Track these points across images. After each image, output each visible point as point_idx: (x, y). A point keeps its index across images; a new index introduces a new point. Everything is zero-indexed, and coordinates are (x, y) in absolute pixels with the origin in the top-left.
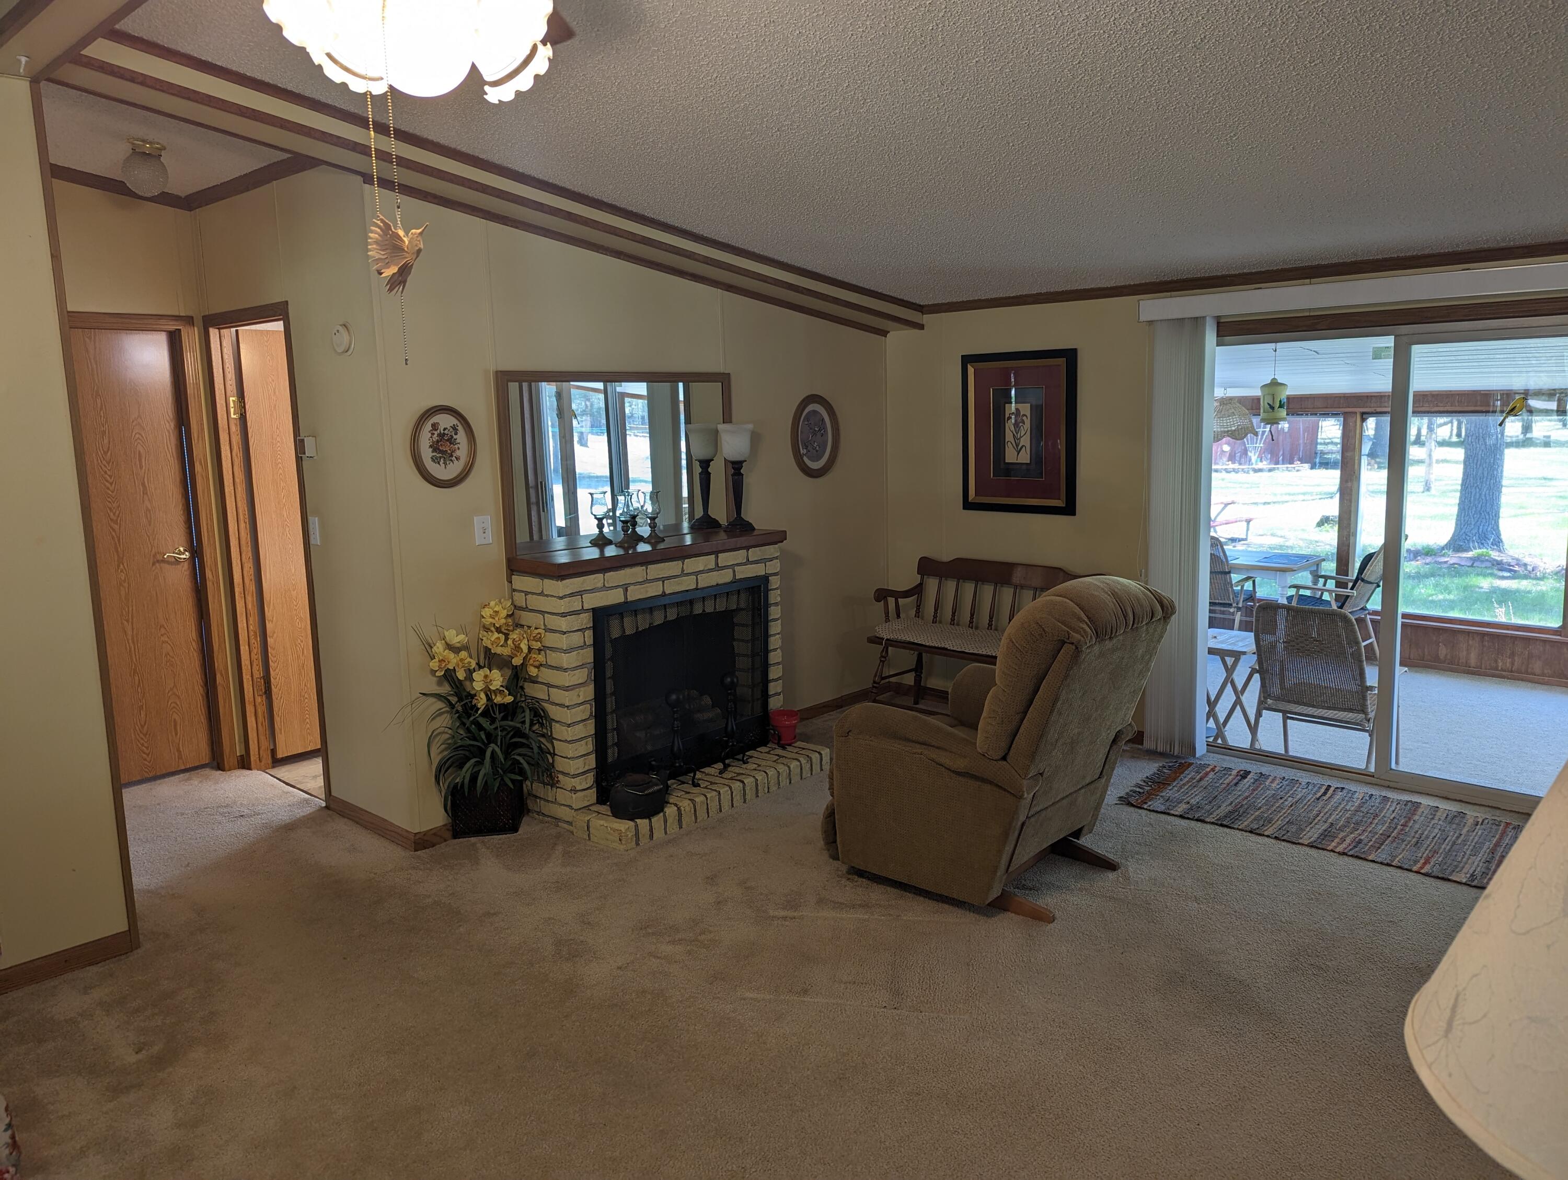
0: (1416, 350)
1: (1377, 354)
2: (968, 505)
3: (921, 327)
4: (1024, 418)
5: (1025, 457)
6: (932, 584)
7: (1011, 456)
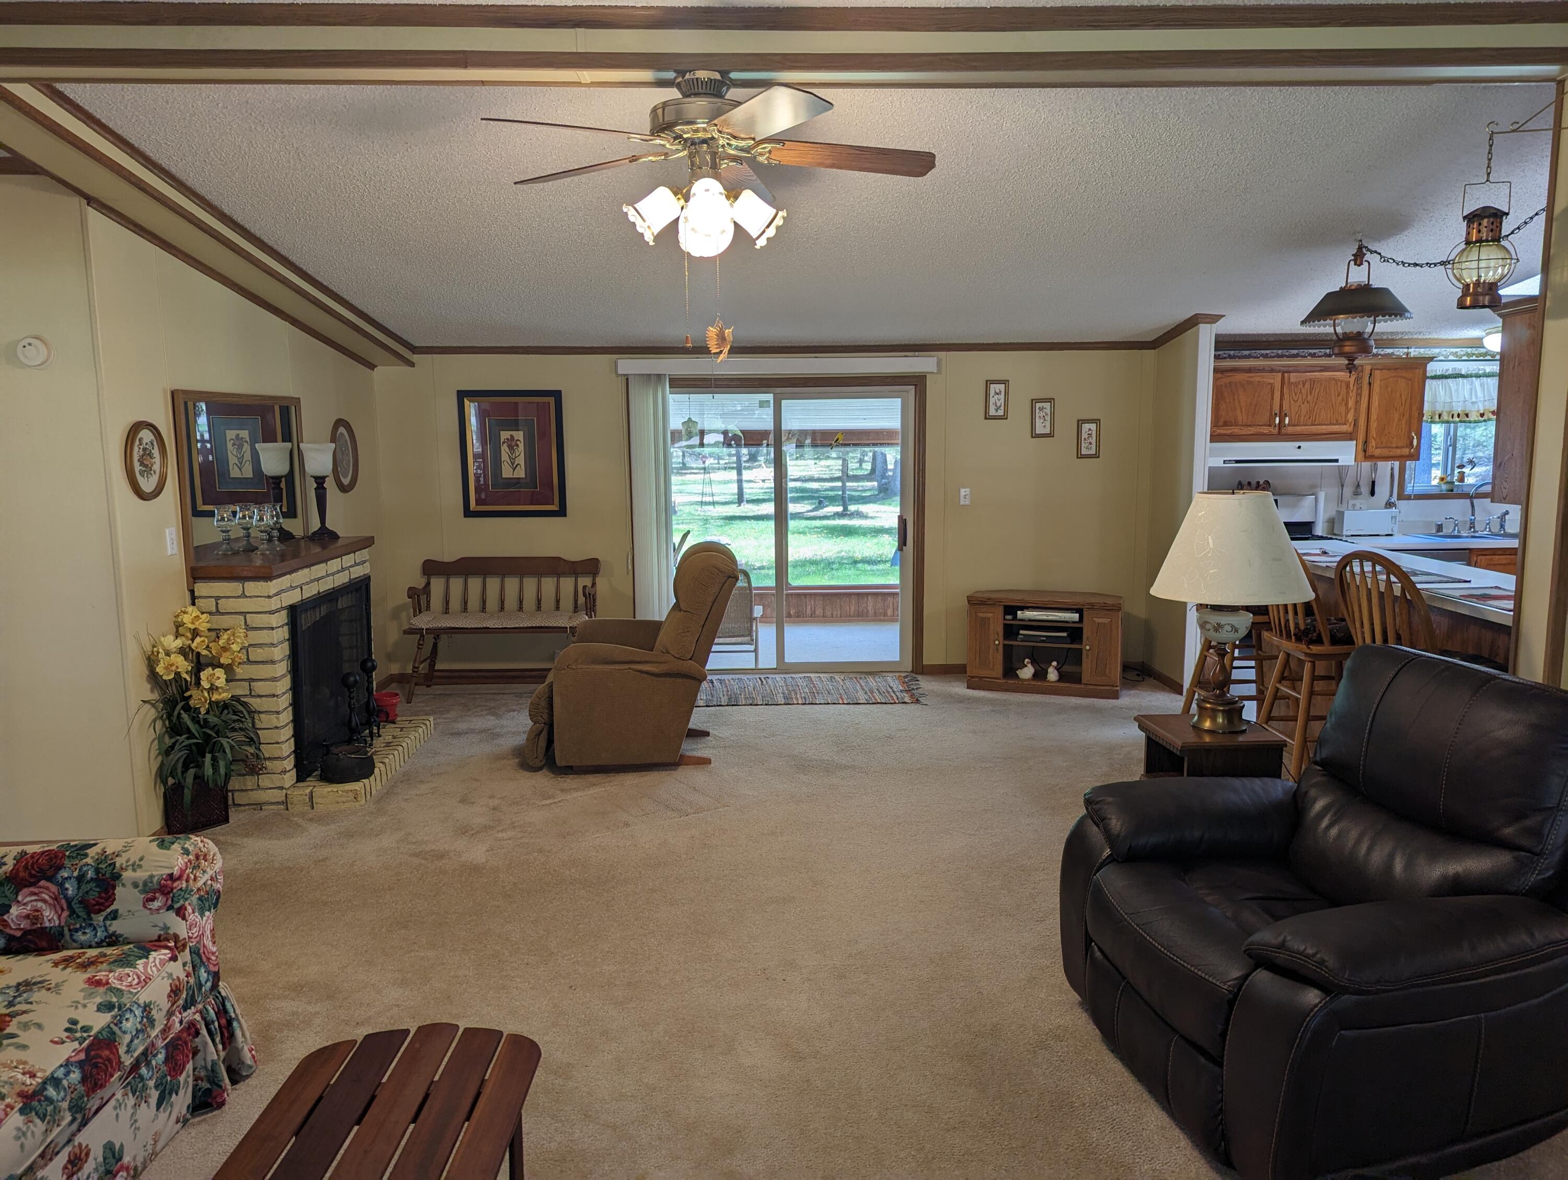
0: (784, 403)
1: (762, 404)
2: (468, 513)
3: (412, 364)
4: (518, 442)
5: (521, 473)
6: (437, 585)
7: (507, 472)
